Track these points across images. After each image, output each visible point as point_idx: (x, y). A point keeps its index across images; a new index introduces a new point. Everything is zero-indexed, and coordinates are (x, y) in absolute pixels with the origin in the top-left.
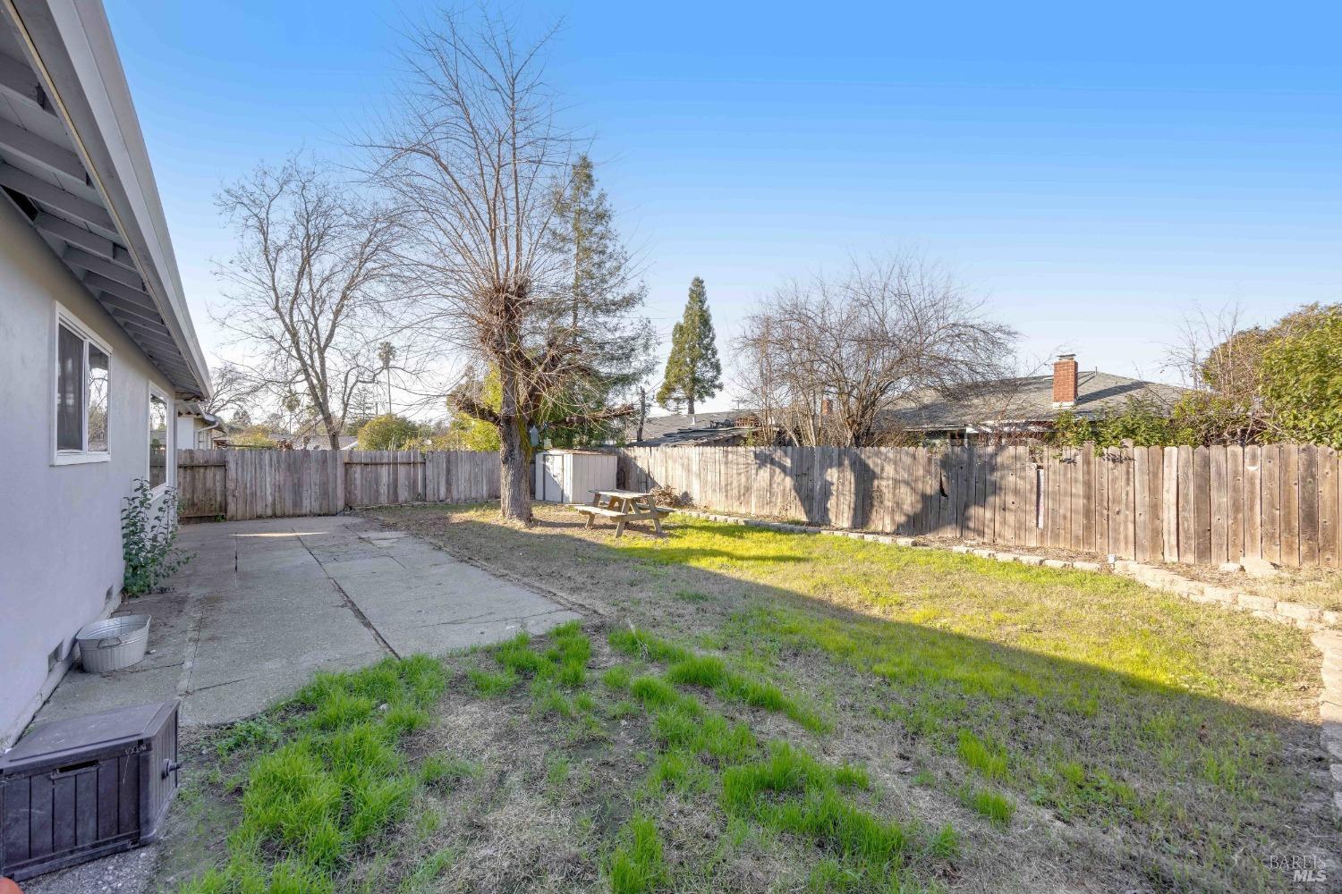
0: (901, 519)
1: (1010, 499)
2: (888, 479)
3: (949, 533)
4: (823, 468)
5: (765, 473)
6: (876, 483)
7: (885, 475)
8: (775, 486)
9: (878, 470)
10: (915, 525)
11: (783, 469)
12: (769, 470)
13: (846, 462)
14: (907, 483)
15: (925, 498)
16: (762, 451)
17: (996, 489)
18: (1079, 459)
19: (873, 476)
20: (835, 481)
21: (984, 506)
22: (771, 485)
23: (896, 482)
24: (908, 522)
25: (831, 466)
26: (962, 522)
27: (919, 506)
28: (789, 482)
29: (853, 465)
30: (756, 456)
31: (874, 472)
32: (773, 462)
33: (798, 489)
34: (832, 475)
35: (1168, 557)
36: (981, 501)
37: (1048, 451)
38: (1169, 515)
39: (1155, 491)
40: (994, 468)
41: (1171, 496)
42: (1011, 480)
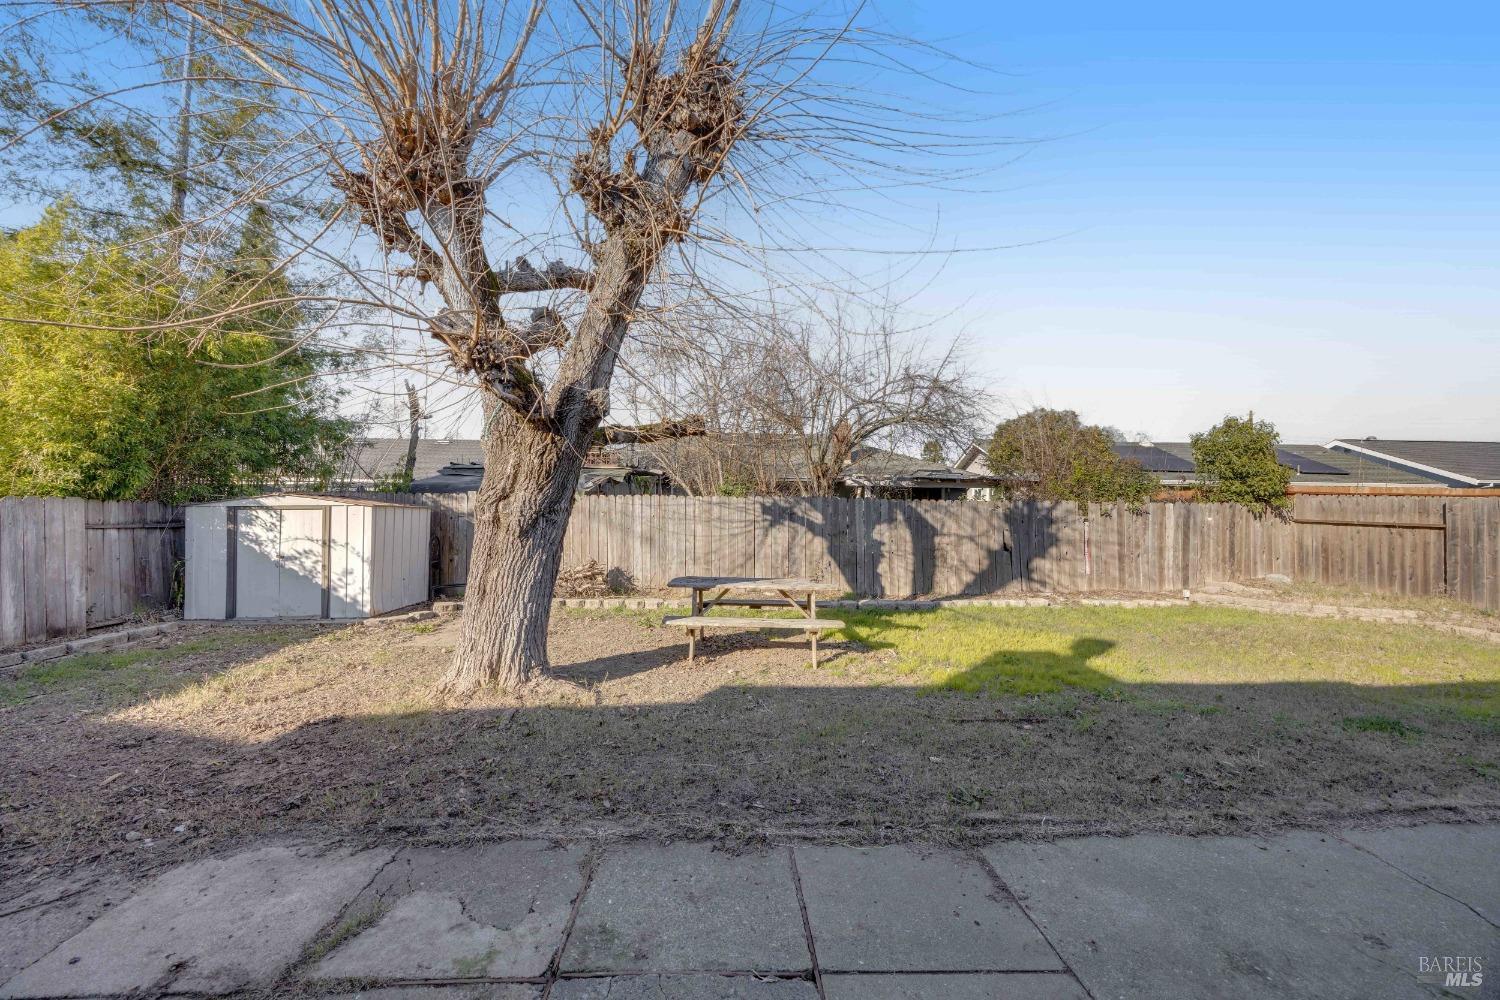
0: (968, 578)
1: (1064, 549)
2: (949, 535)
3: (1015, 586)
4: (870, 525)
5: (781, 534)
6: (937, 540)
7: (945, 531)
8: (797, 550)
9: (938, 526)
10: (984, 583)
11: (811, 527)
12: (786, 529)
13: (900, 517)
14: (972, 539)
15: (990, 553)
16: (775, 503)
17: (1055, 541)
18: (1114, 514)
19: (935, 532)
20: (886, 540)
21: (1043, 557)
22: (789, 549)
23: (960, 537)
24: (975, 581)
25: (879, 521)
26: (1026, 574)
27: (986, 563)
28: (819, 544)
29: (908, 520)
30: (765, 510)
31: (933, 528)
32: (792, 517)
33: (833, 551)
34: (882, 532)
35: (1168, 587)
36: (1042, 553)
37: (1092, 506)
38: (1169, 555)
39: (1161, 537)
40: (1051, 522)
41: (1170, 541)
42: (1066, 532)
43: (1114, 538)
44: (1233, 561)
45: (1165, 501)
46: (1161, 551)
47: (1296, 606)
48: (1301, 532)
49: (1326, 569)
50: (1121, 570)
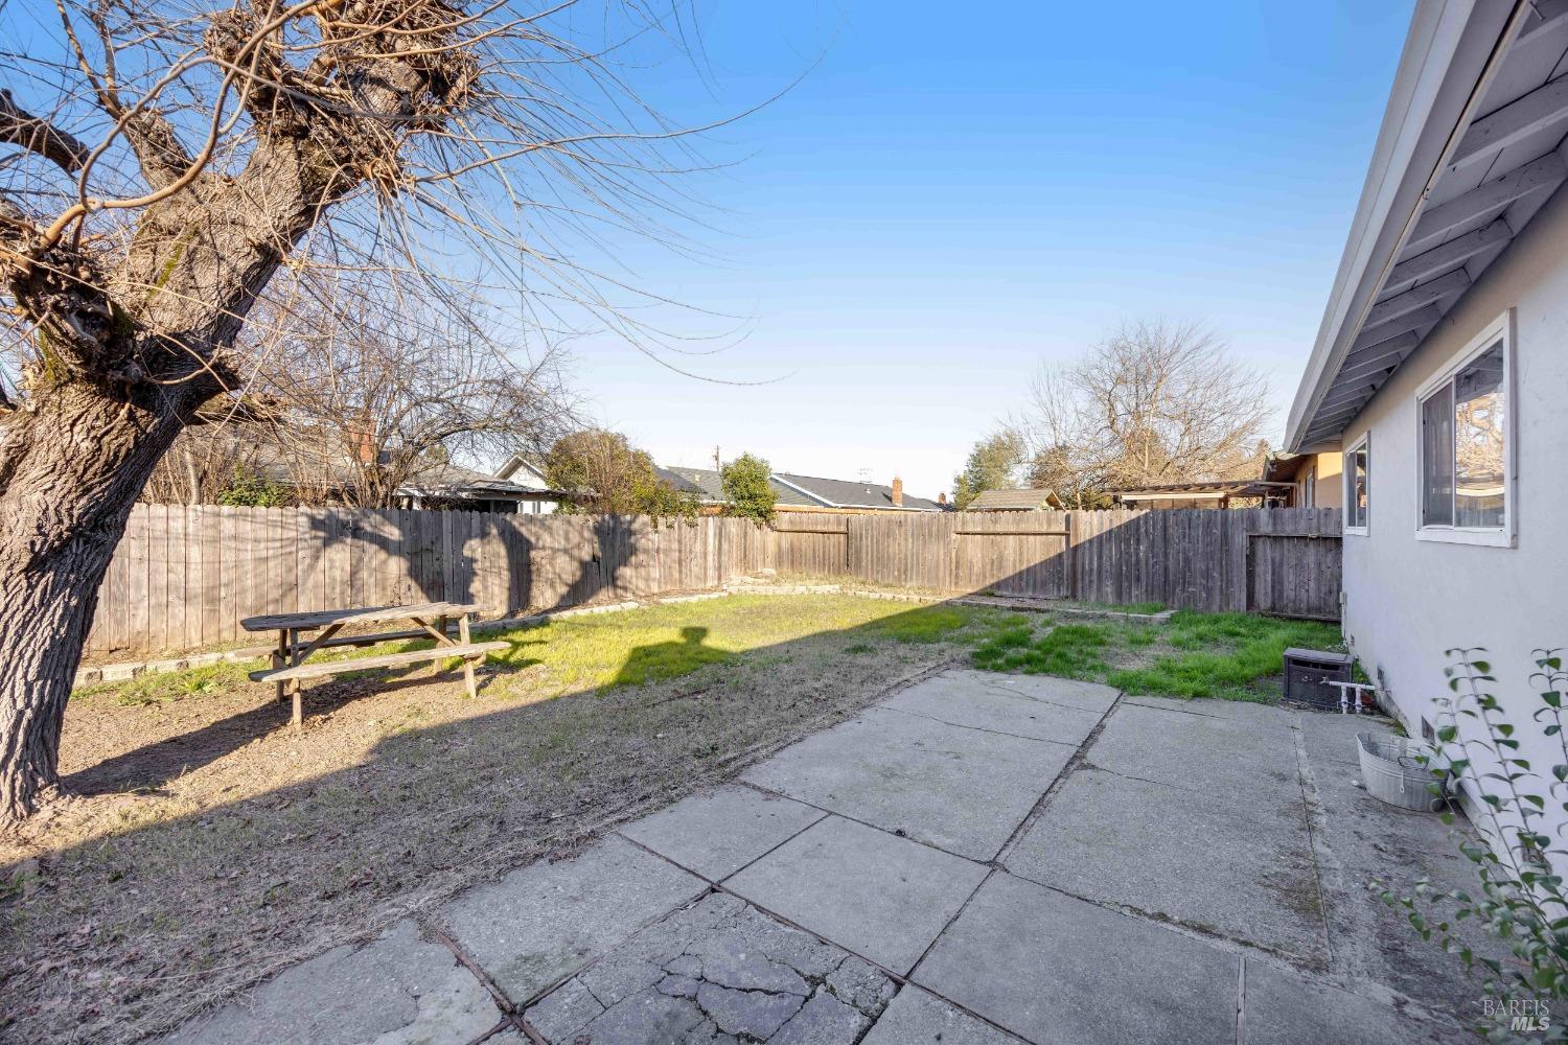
0: (563, 590)
1: (641, 557)
2: (544, 548)
3: (605, 594)
4: (460, 541)
5: (340, 556)
6: (533, 554)
7: (541, 544)
8: (365, 574)
9: (533, 540)
10: (577, 594)
11: (384, 544)
12: (348, 549)
13: (494, 531)
14: (566, 551)
15: (583, 565)
16: (330, 516)
17: (633, 550)
18: (676, 525)
19: (529, 546)
20: (478, 555)
21: (625, 565)
22: (353, 574)
23: (555, 551)
24: (569, 592)
25: (470, 537)
26: (613, 581)
27: (578, 574)
28: (396, 566)
29: (502, 534)
30: (315, 524)
31: (528, 541)
32: (357, 532)
33: (415, 573)
34: (473, 548)
35: (709, 584)
36: (625, 562)
37: (661, 520)
38: (710, 558)
39: (705, 544)
40: (631, 533)
41: (710, 548)
42: (642, 543)
43: (675, 546)
44: (746, 561)
45: (708, 516)
46: (705, 555)
47: (786, 588)
48: (780, 537)
49: (792, 563)
50: (680, 572)
